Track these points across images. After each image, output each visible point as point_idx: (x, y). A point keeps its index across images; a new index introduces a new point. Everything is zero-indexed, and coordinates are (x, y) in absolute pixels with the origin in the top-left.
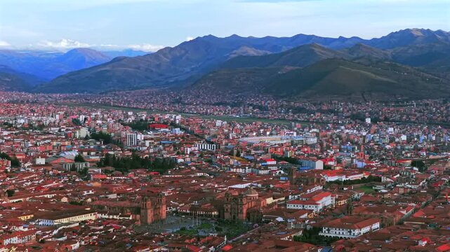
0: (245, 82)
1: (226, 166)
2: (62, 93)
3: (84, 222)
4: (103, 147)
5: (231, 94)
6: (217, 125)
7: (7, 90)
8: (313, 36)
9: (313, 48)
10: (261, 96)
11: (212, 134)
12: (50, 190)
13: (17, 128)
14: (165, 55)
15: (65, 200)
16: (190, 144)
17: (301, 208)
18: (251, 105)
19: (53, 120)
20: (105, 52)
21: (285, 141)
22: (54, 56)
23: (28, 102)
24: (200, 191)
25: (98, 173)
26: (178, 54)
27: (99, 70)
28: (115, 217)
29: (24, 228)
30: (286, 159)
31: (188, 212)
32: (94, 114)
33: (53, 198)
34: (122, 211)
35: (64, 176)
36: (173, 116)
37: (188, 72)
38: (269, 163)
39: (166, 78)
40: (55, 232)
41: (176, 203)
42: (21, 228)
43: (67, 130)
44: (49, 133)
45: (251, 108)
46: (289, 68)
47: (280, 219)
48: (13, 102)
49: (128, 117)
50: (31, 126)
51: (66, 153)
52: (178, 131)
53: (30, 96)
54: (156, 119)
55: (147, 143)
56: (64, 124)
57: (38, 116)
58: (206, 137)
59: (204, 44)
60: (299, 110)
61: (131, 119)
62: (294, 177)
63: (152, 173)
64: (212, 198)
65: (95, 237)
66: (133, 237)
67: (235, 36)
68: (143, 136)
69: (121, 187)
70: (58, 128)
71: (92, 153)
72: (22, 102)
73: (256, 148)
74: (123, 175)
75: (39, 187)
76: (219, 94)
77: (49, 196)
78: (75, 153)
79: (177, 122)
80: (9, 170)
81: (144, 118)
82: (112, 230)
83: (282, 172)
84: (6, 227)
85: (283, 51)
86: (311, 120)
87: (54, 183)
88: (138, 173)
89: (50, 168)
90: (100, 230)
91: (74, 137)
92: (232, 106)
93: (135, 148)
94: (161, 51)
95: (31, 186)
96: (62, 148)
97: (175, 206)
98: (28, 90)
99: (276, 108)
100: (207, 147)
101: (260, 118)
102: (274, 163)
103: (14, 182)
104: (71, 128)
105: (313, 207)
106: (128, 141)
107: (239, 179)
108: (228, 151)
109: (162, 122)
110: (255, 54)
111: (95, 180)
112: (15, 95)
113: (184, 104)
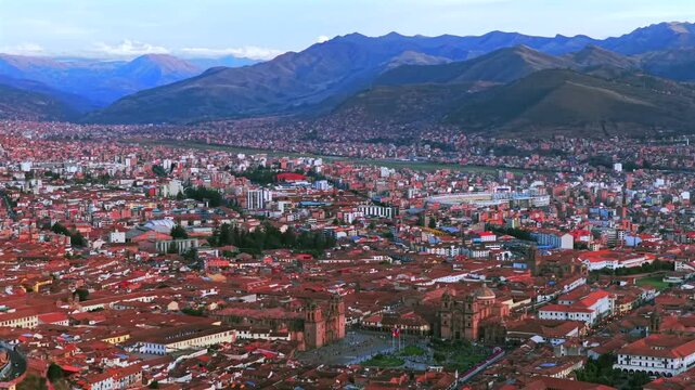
0: (416, 106)
1: (419, 244)
2: (127, 124)
3: (215, 347)
4: (210, 211)
5: (393, 124)
6: (383, 175)
7: (41, 120)
8: (516, 34)
9: (520, 53)
10: (442, 128)
11: (380, 189)
12: (144, 288)
13: (66, 181)
14: (286, 65)
15: (173, 306)
16: (349, 206)
17: (563, 317)
18: (428, 142)
19: (121, 167)
20: (189, 61)
21: (500, 202)
22: (112, 67)
23: (76, 138)
24: (388, 288)
25: (214, 258)
26: (307, 64)
27: (185, 88)
28: (263, 336)
29: (121, 361)
30: (511, 232)
31: (379, 325)
32: (184, 157)
33: (152, 303)
34: (272, 326)
35: (160, 262)
36: (310, 161)
37: (323, 91)
38: (485, 238)
39: (289, 100)
40: (172, 366)
41: (358, 311)
42: (117, 362)
43: (146, 183)
44: (118, 189)
45: (427, 146)
46: (485, 84)
47: (537, 339)
48: (54, 138)
49: (239, 162)
50: (88, 178)
51: (156, 223)
52: (324, 185)
53: (79, 128)
54: (284, 165)
55: (281, 205)
56: (141, 174)
57: (97, 161)
58: (371, 194)
59: (347, 48)
60: (505, 151)
61: (245, 166)
62: (538, 263)
63: (301, 257)
64: (413, 301)
65: (237, 375)
66: (300, 374)
67: (393, 34)
68: (271, 193)
69: (259, 282)
70: (132, 181)
71: (196, 223)
72: (68, 138)
73: (457, 214)
74: (254, 259)
75: (124, 284)
76: (376, 126)
77: (145, 299)
78: (169, 224)
79: (319, 170)
80: (72, 254)
81: (264, 163)
82: (262, 360)
83: (510, 254)
84: (93, 360)
85: (469, 57)
86: (527, 166)
87: (148, 276)
88: (279, 257)
89: (135, 249)
90: (244, 361)
91: (160, 195)
92: (398, 145)
93: (261, 213)
94: (279, 58)
95: (110, 280)
96: (147, 214)
97: (357, 316)
98: (75, 120)
99: (468, 147)
100: (377, 211)
101: (444, 163)
102: (493, 238)
103: (82, 273)
104: (152, 181)
105: (582, 317)
106: (250, 202)
107: (446, 266)
108: (414, 218)
109: (294, 170)
110: (427, 62)
111: (212, 270)
112: (56, 128)
113: (321, 141)
